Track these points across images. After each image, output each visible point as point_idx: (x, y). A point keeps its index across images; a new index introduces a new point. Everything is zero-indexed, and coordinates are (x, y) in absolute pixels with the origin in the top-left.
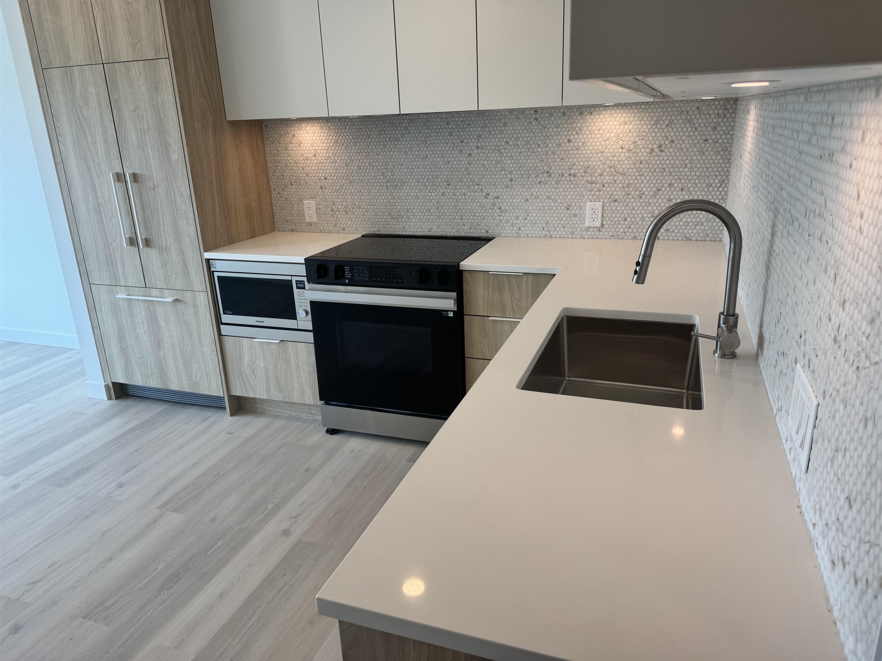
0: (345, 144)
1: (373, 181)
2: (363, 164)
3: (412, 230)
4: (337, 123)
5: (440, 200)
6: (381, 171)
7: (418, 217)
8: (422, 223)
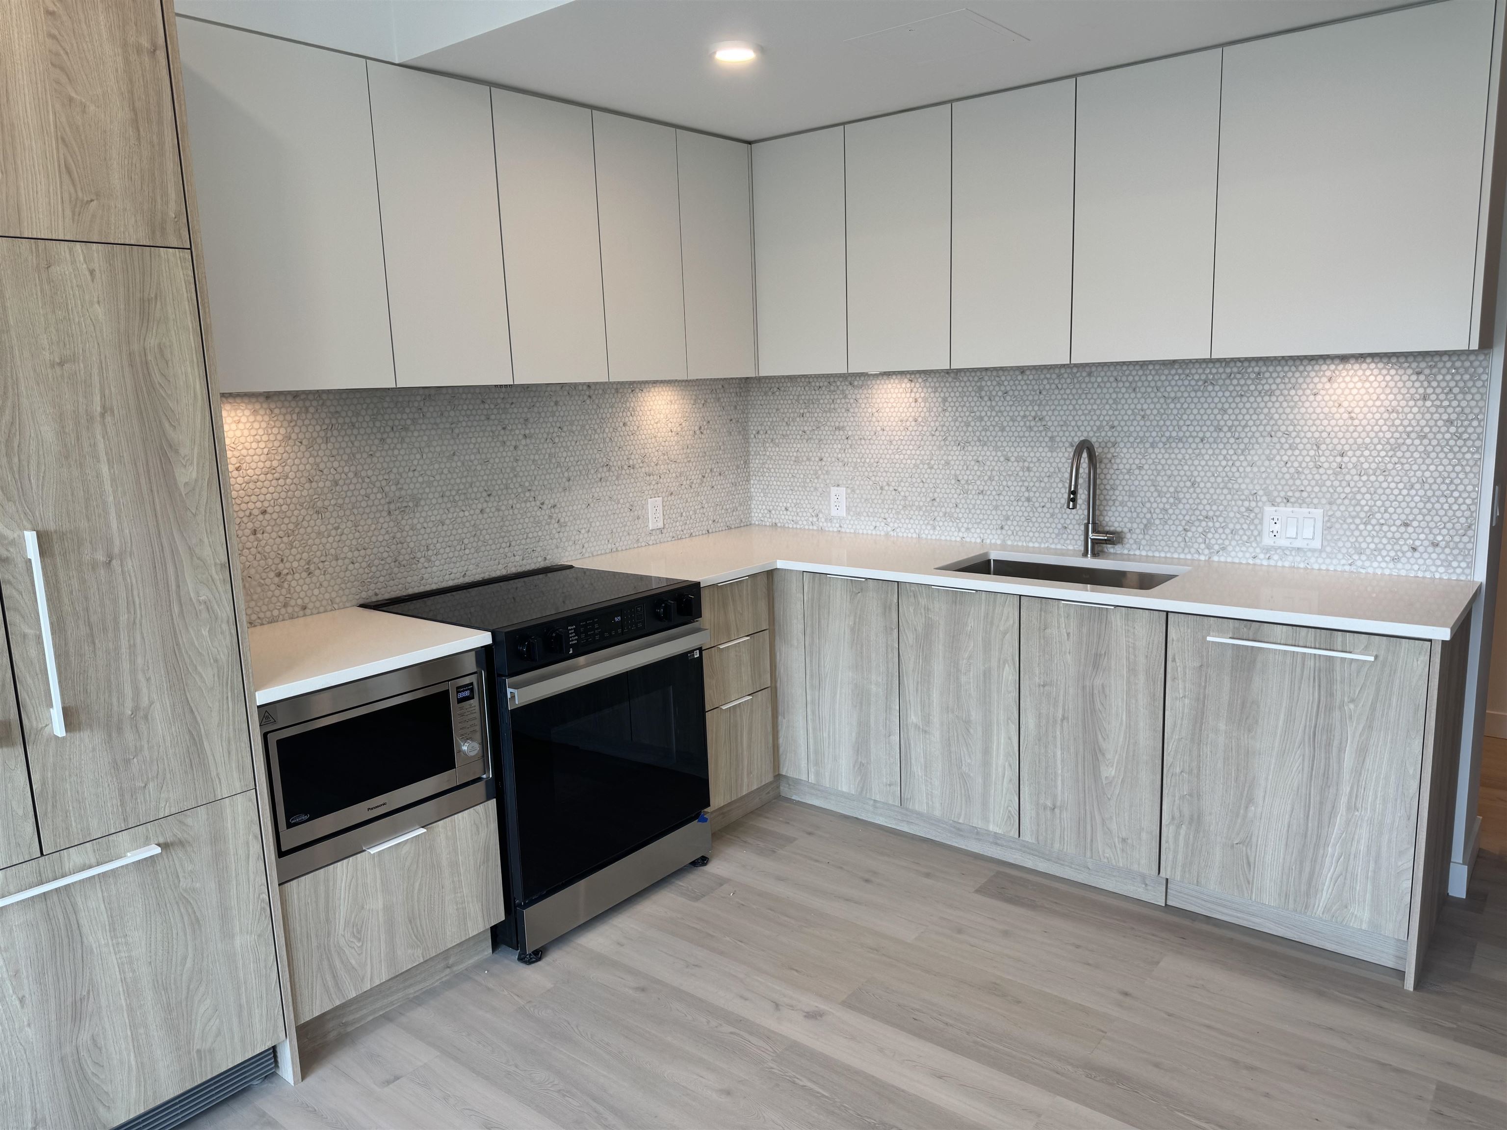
0: (305, 442)
1: (364, 504)
2: (343, 476)
3: (436, 580)
4: (290, 402)
5: (478, 522)
6: (378, 484)
7: (445, 556)
8: (452, 565)
